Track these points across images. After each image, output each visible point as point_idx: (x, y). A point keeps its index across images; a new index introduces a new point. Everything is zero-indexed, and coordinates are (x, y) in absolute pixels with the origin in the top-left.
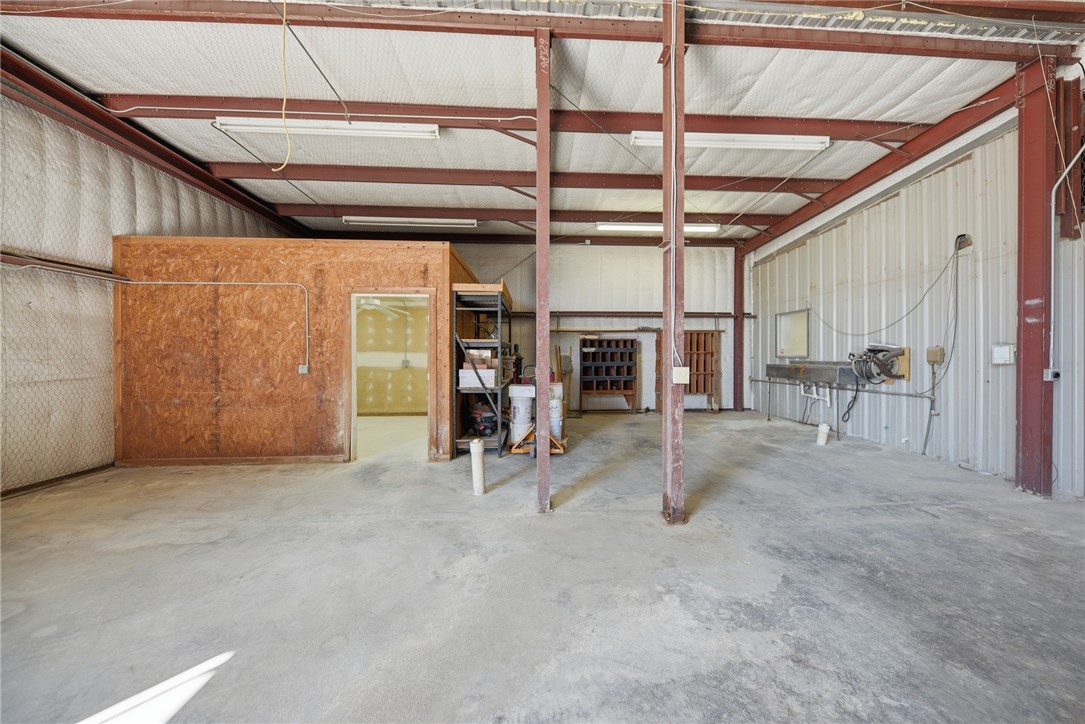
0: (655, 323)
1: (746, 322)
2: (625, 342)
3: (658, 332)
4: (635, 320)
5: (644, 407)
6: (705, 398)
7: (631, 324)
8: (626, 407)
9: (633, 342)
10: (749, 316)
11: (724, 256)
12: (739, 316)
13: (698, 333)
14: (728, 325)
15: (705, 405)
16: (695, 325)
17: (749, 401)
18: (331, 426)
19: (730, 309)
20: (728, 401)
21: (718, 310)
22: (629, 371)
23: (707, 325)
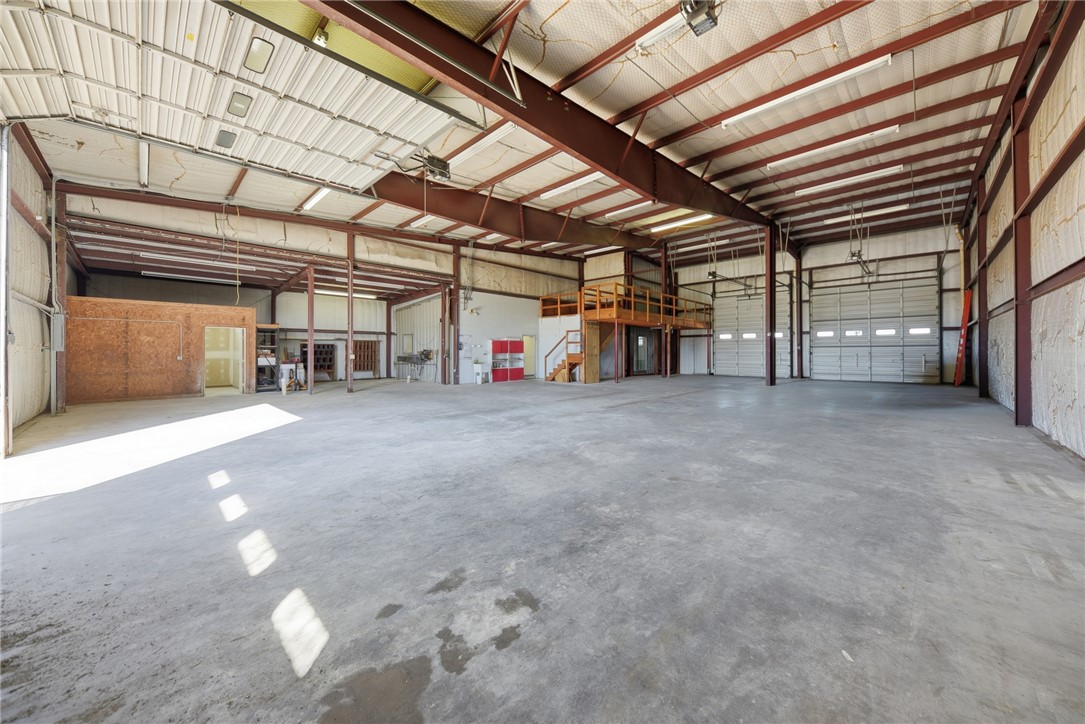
0: (345, 336)
1: (393, 337)
2: (328, 346)
3: (346, 340)
4: (333, 334)
5: (339, 378)
6: (371, 373)
7: (331, 336)
8: (329, 379)
9: (332, 346)
10: (394, 334)
11: (381, 305)
12: (389, 334)
13: (368, 342)
14: (383, 338)
15: (372, 376)
16: (359, 338)
17: (394, 373)
18: (194, 382)
19: (385, 330)
20: (383, 373)
21: (378, 331)
22: (330, 360)
23: (373, 338)
